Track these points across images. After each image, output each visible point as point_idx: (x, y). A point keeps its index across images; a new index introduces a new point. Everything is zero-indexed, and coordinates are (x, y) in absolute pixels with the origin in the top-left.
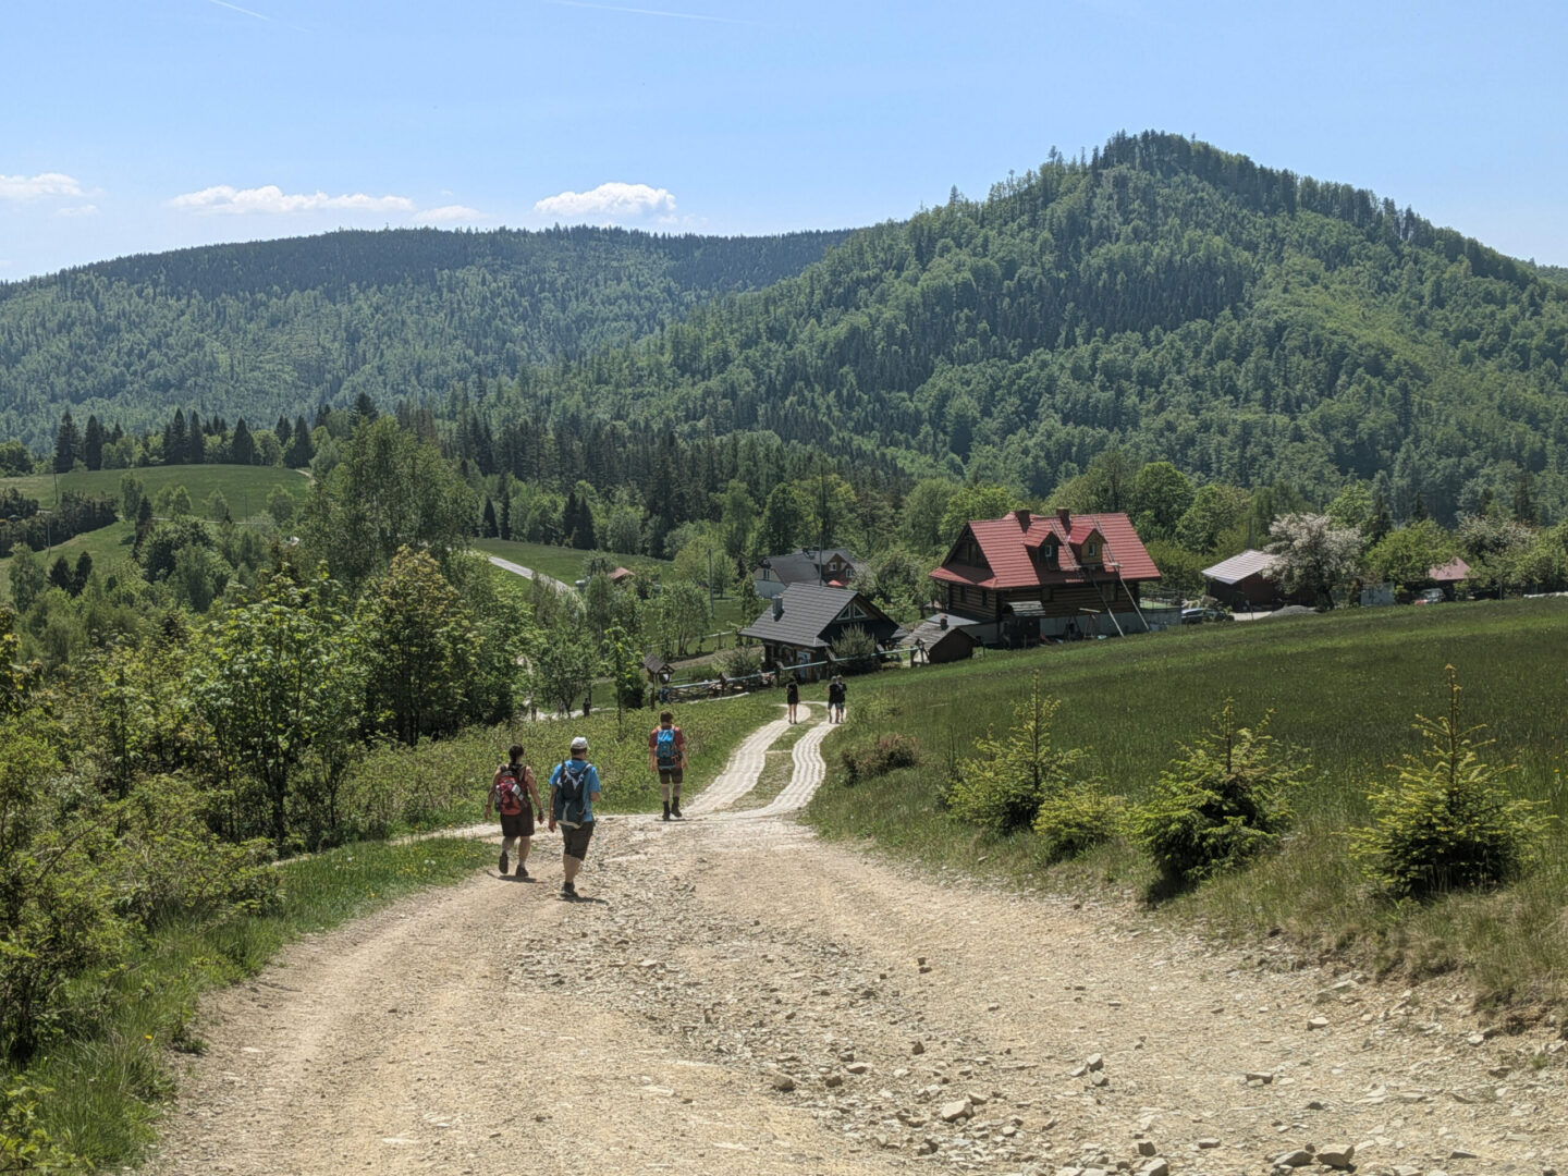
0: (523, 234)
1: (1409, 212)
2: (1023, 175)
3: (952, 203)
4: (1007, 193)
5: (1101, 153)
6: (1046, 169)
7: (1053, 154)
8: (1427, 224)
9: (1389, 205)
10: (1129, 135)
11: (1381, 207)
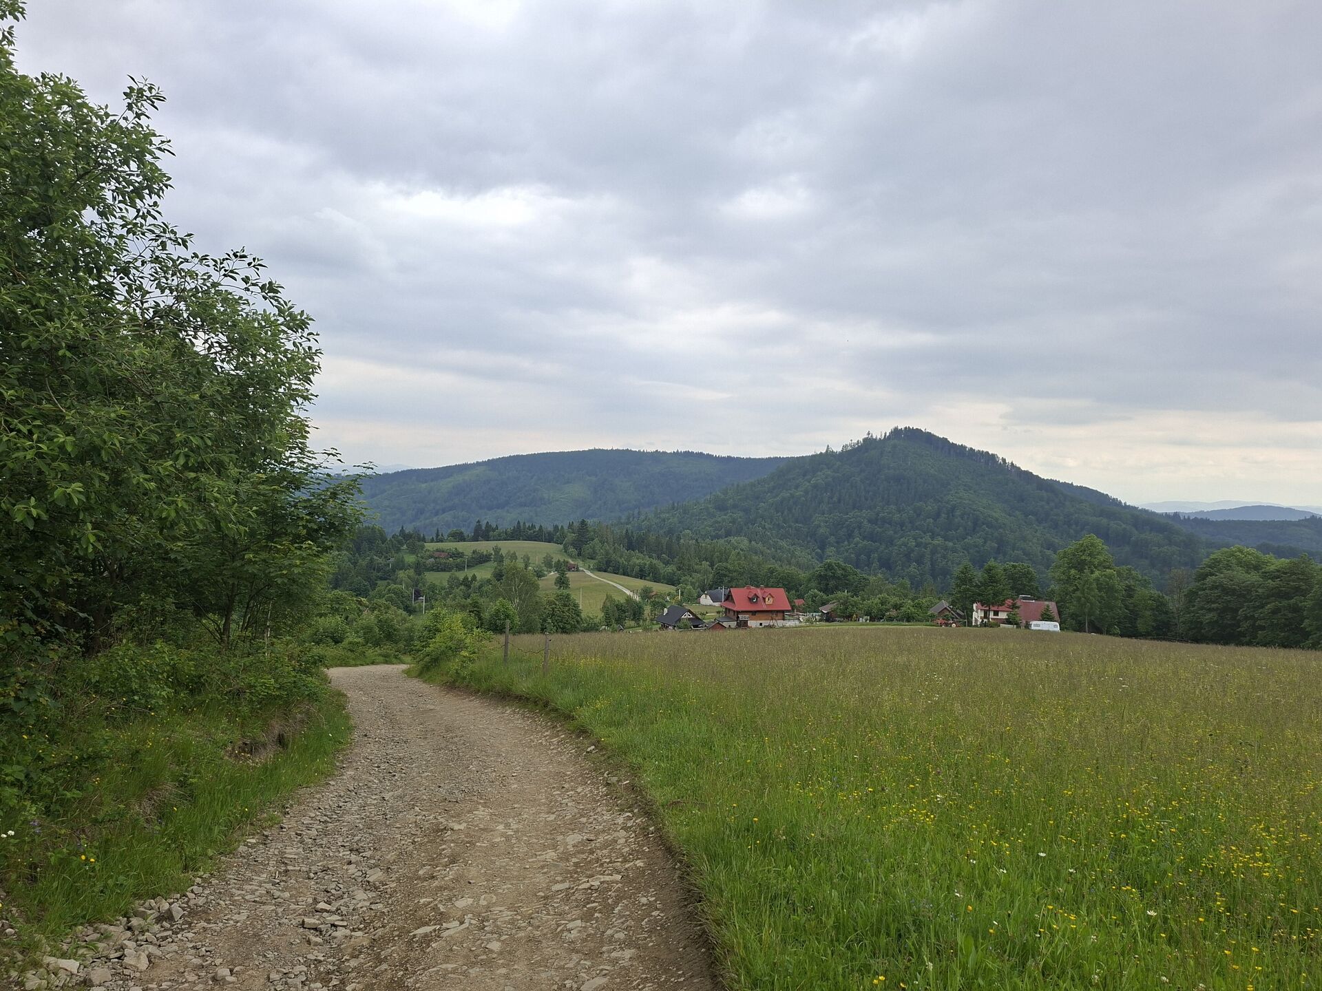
0: (664, 453)
1: (1012, 463)
2: (856, 442)
3: (827, 451)
4: (849, 448)
5: (888, 434)
6: (865, 440)
7: (869, 434)
8: (1019, 468)
9: (1004, 460)
10: (899, 428)
11: (1000, 461)
